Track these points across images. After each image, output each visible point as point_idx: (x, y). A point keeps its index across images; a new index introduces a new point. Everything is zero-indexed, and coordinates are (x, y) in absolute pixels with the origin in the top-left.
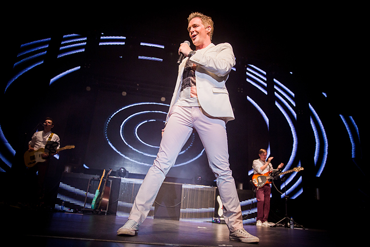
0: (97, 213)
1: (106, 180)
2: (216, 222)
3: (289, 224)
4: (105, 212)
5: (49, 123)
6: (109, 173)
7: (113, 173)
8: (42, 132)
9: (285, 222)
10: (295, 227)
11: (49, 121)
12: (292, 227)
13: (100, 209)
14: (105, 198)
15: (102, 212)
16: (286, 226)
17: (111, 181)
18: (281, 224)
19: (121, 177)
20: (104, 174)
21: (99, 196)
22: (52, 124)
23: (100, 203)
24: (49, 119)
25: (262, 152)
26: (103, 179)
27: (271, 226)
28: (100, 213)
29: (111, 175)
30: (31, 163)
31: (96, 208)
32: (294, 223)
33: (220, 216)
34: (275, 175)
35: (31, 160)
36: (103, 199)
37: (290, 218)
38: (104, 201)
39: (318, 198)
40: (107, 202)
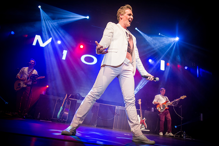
0: (61, 121)
1: (67, 101)
3: (182, 135)
4: (65, 121)
5: (32, 62)
6: (69, 97)
7: (72, 97)
8: (28, 67)
9: (180, 134)
10: (186, 138)
11: (33, 61)
12: (184, 137)
13: (62, 119)
14: (66, 112)
15: (64, 121)
16: (181, 136)
17: (71, 101)
18: (177, 135)
19: (77, 99)
20: (66, 97)
21: (62, 111)
22: (35, 63)
23: (63, 115)
24: (32, 60)
25: (162, 90)
26: (65, 100)
28: (62, 121)
29: (70, 98)
30: (18, 88)
31: (60, 118)
32: (186, 135)
34: (175, 104)
35: (18, 86)
36: (65, 113)
37: (184, 132)
38: (65, 114)
39: (202, 120)
40: (67, 114)
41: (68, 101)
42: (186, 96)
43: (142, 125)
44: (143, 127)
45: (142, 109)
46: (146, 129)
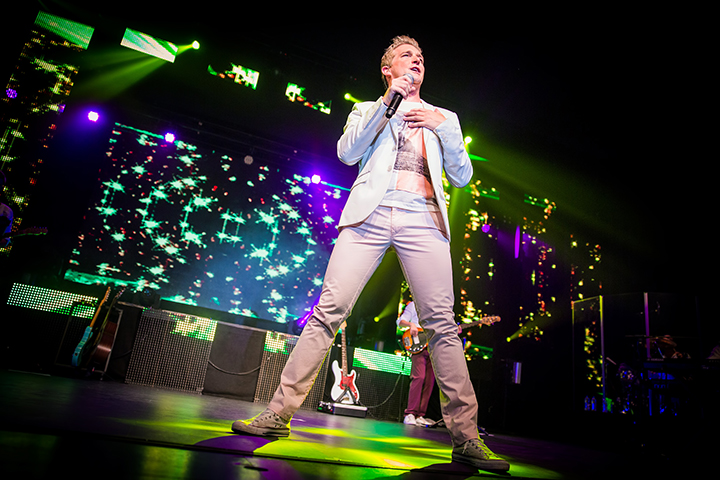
0: (84, 375)
1: (109, 308)
2: (325, 410)
4: (100, 375)
6: (118, 295)
7: (127, 297)
13: (90, 367)
14: (105, 344)
15: (94, 373)
17: (121, 312)
19: (143, 305)
20: (107, 296)
21: (91, 340)
23: (92, 353)
26: (103, 307)
27: (428, 426)
28: (89, 374)
29: (121, 299)
31: (82, 365)
33: (335, 399)
36: (100, 347)
38: (100, 350)
39: (517, 381)
40: (108, 353)
41: (113, 309)
42: (498, 318)
43: (345, 393)
44: (348, 399)
45: (347, 344)
46: (355, 404)
